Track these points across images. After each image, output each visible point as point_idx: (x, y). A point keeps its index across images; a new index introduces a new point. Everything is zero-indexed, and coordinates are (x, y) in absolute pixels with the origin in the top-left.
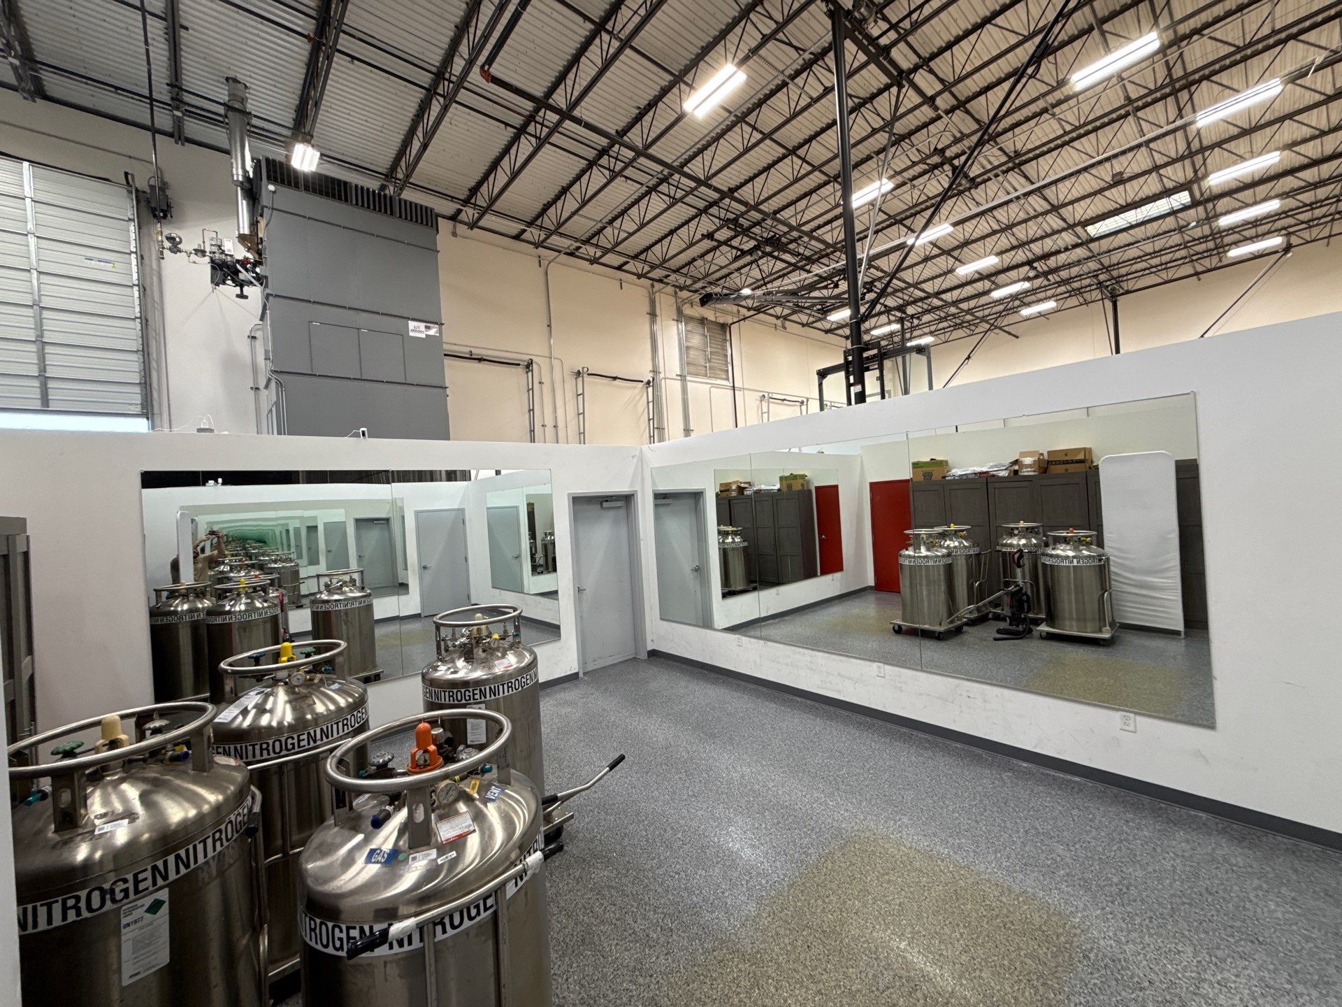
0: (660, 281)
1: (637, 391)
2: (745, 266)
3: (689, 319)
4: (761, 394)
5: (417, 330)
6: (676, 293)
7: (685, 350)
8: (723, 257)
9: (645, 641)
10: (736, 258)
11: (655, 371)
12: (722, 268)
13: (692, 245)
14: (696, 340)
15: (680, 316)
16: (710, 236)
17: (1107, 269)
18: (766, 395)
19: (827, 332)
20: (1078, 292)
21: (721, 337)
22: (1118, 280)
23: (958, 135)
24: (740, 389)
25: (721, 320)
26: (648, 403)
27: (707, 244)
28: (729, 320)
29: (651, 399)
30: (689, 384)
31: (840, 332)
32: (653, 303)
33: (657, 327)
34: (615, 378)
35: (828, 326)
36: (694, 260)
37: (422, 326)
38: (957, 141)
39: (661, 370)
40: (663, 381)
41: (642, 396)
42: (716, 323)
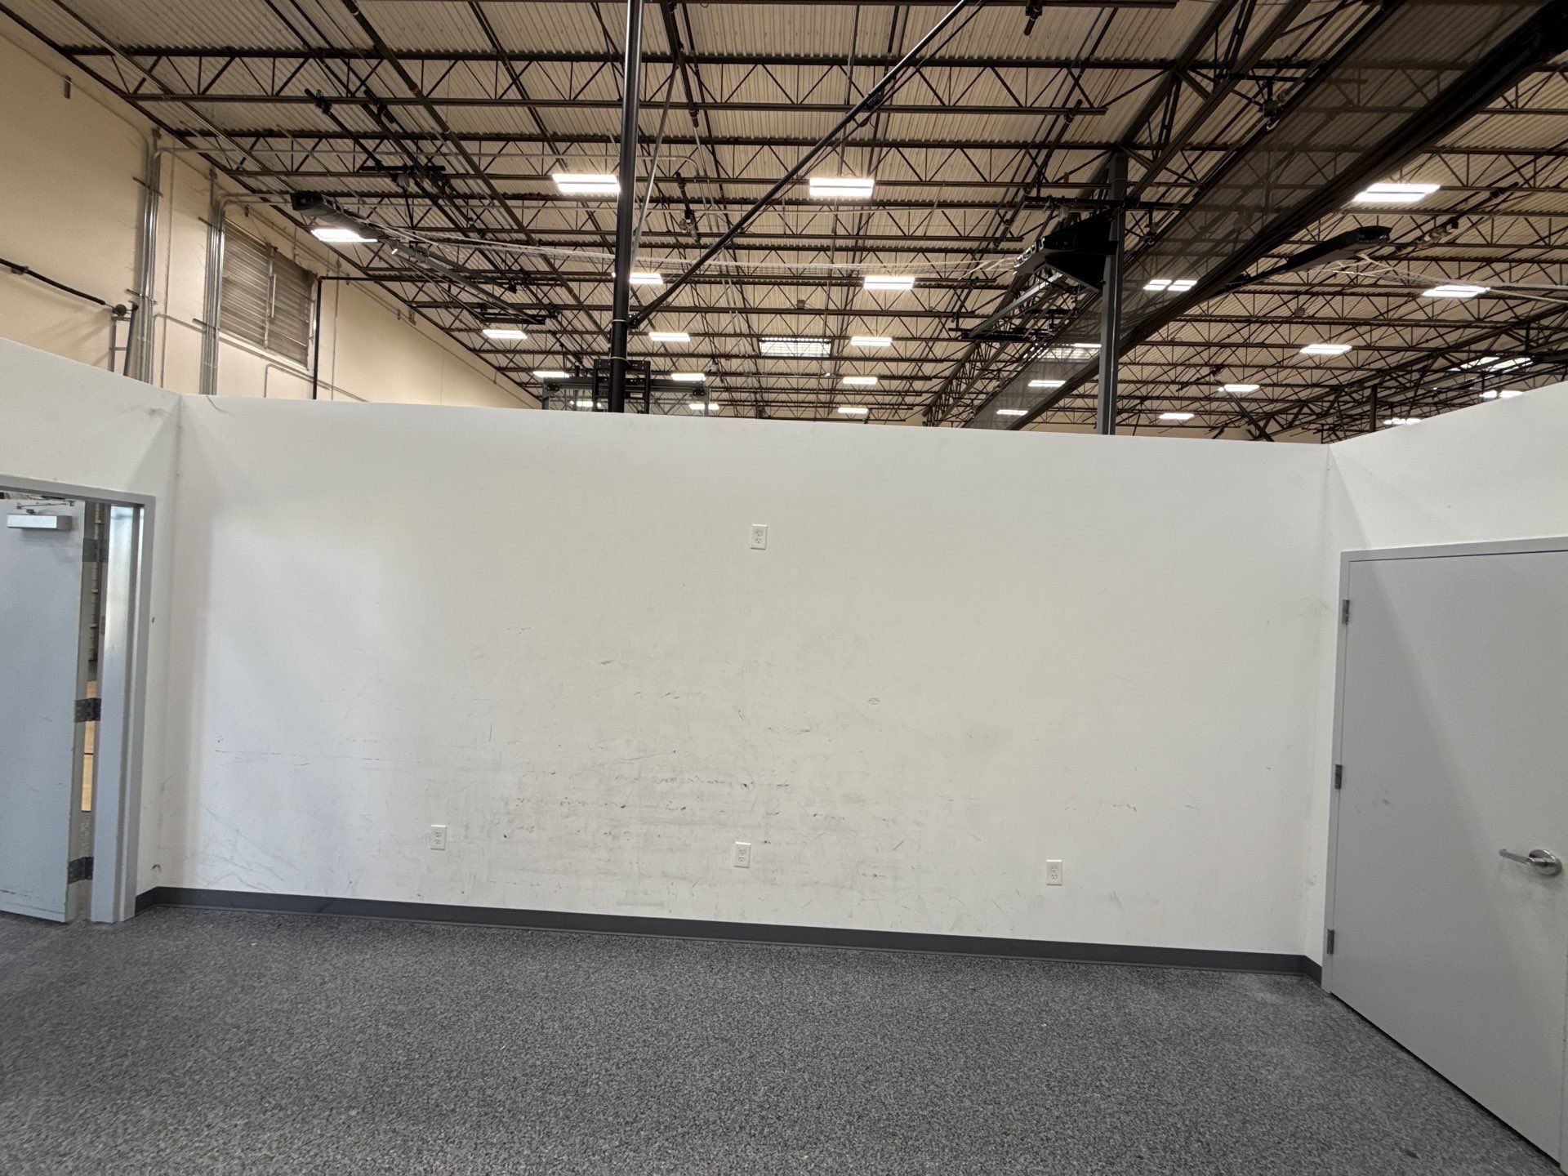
0: (179, 134)
3: (234, 235)
6: (213, 175)
7: (218, 285)
11: (140, 295)
14: (249, 274)
15: (216, 220)
17: (761, 389)
20: (733, 402)
21: (301, 291)
22: (768, 403)
24: (326, 386)
25: (305, 265)
28: (322, 271)
29: (121, 343)
32: (152, 165)
34: (20, 270)
38: (700, 179)
40: (159, 320)
41: (98, 331)
42: (292, 264)
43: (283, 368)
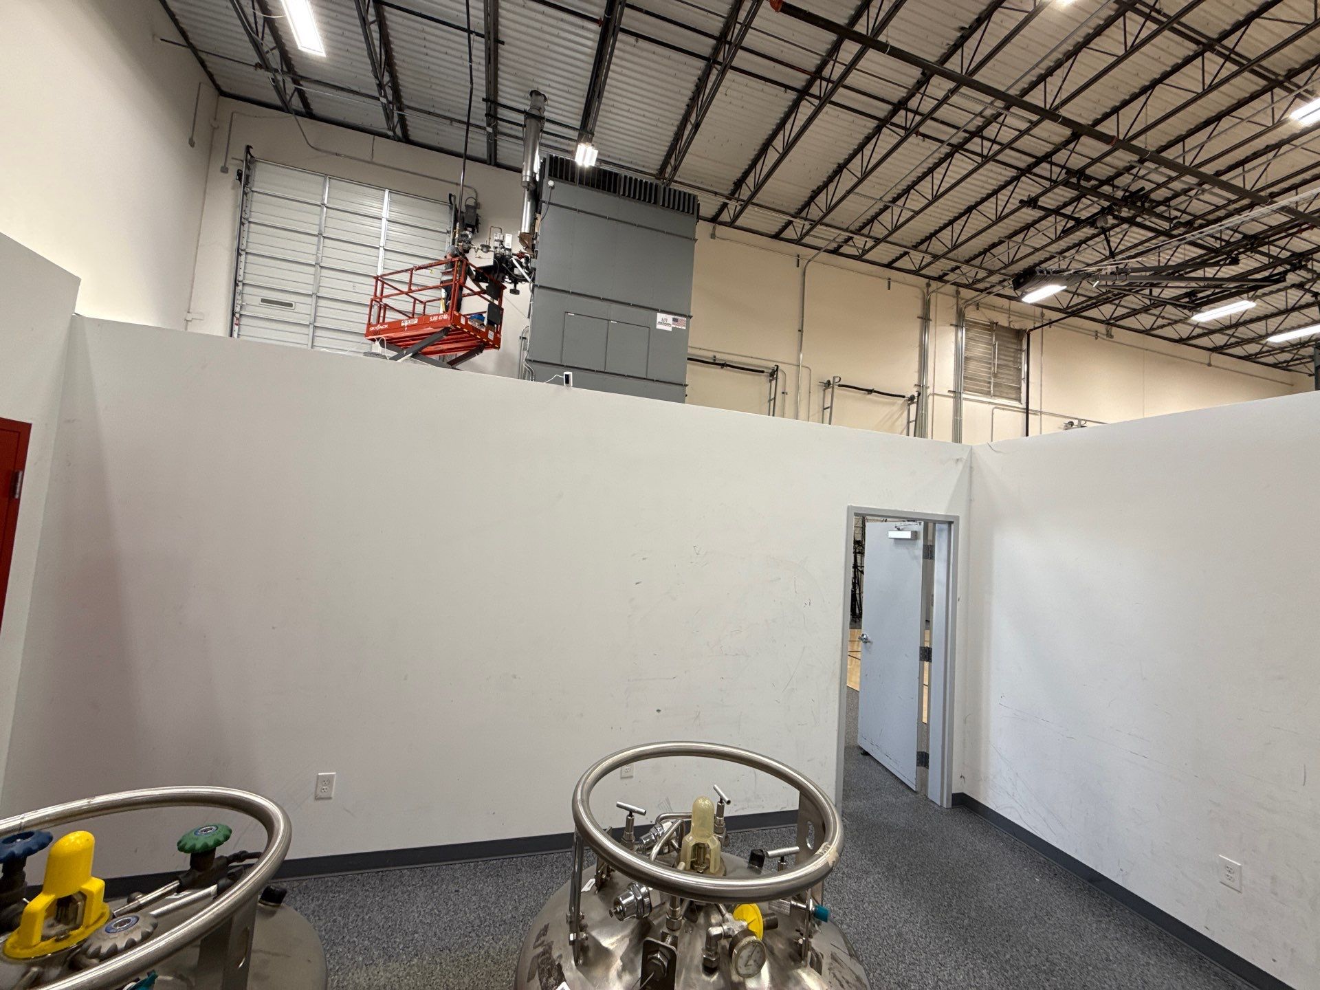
1: (895, 408)
3: (972, 325)
4: (1068, 421)
5: (664, 322)
6: (958, 293)
7: (962, 361)
11: (921, 386)
15: (961, 321)
18: (1076, 422)
21: (1014, 346)
24: (1036, 412)
25: (1017, 326)
26: (909, 422)
28: (1029, 325)
30: (964, 403)
32: (926, 305)
33: (929, 334)
35: (1185, 333)
36: (994, 245)
37: (670, 318)
39: (930, 384)
40: (931, 397)
41: (902, 414)
42: (1008, 329)
43: (1004, 407)
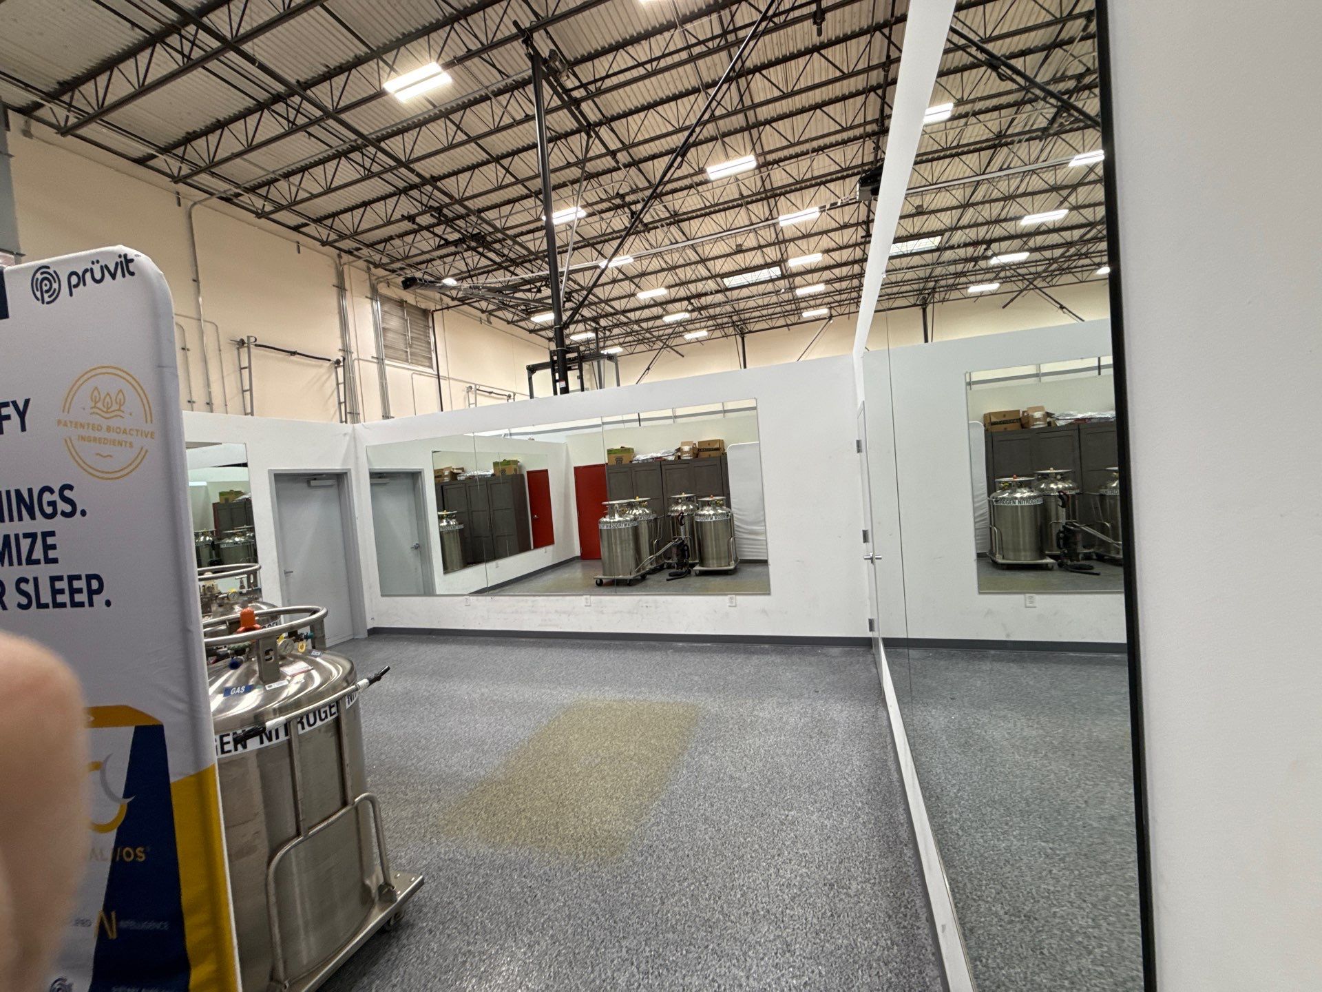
0: (350, 252)
1: (322, 370)
2: (448, 255)
3: (385, 300)
4: (468, 385)
6: (369, 269)
7: (381, 332)
8: (425, 242)
9: (363, 618)
10: (439, 247)
11: (346, 350)
12: (423, 253)
13: (389, 223)
14: (394, 323)
15: (375, 295)
16: (411, 218)
17: (738, 312)
18: (473, 386)
19: (531, 331)
20: (720, 327)
21: (423, 323)
22: (744, 321)
23: (634, 187)
24: (445, 378)
25: (423, 306)
26: (338, 384)
27: (407, 226)
28: (432, 306)
29: (341, 380)
30: (387, 368)
31: (543, 333)
32: (340, 275)
33: (347, 303)
34: (293, 353)
35: (532, 327)
36: (391, 238)
38: (633, 192)
39: (353, 349)
40: (356, 362)
41: (330, 377)
42: (416, 308)
43: (421, 373)
